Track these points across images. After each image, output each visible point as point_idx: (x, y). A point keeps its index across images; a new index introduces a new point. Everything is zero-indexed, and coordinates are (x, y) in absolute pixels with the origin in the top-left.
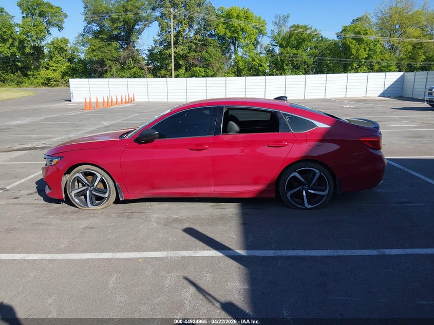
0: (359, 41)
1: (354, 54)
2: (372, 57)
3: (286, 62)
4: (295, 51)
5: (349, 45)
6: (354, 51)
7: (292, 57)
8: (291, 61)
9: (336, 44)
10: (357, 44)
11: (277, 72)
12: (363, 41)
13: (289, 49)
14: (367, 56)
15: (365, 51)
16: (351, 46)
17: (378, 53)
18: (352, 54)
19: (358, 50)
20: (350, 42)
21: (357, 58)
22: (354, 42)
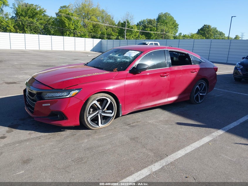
0: (70, 19)
1: (68, 26)
2: (76, 29)
3: (26, 26)
4: (31, 20)
5: (64, 21)
6: (67, 25)
7: (30, 23)
8: (29, 25)
9: (56, 19)
10: (68, 21)
11: (20, 32)
12: (71, 20)
13: (27, 18)
14: (74, 28)
15: (73, 25)
16: (65, 21)
17: (79, 27)
18: (66, 26)
19: (69, 24)
20: (64, 19)
21: (69, 29)
22: (67, 19)
